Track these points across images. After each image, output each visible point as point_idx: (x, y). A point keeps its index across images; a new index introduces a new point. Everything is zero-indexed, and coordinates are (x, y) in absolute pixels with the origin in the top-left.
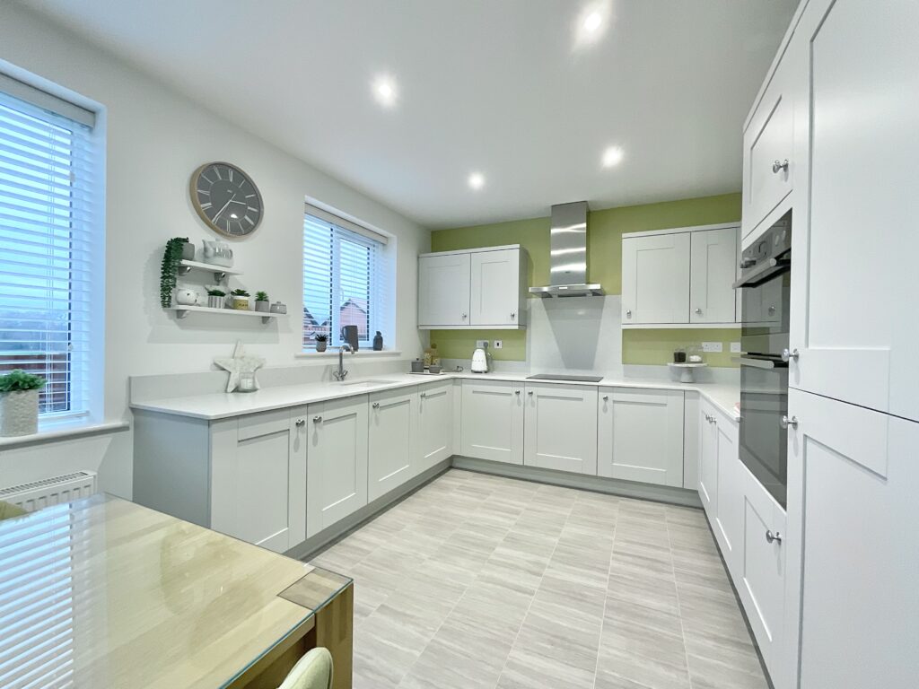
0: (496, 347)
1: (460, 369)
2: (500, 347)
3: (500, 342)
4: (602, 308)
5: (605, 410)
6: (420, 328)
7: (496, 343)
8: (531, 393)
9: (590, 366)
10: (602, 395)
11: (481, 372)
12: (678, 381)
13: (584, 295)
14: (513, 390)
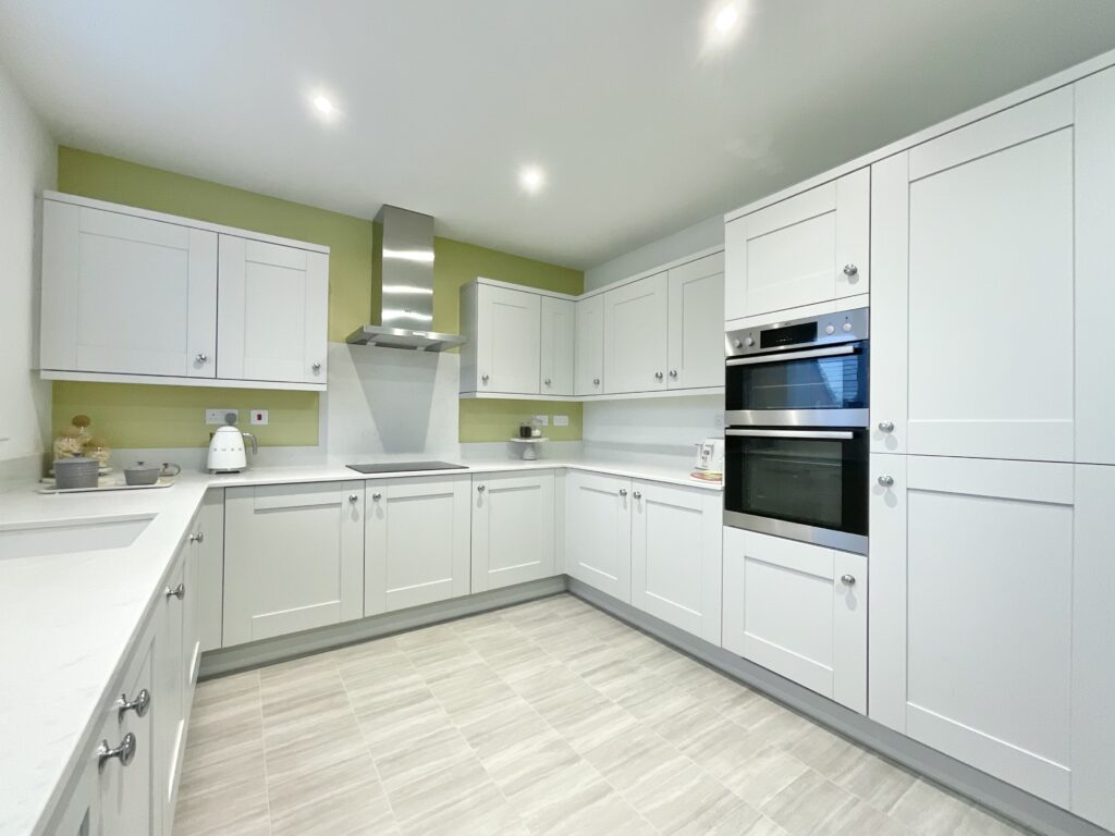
0: (255, 421)
1: (168, 470)
2: (264, 421)
3: (265, 414)
4: (435, 367)
5: (480, 504)
6: (44, 376)
7: (254, 413)
8: (377, 498)
9: (419, 447)
10: (477, 484)
11: (236, 472)
12: (522, 458)
13: (414, 348)
14: (342, 496)
